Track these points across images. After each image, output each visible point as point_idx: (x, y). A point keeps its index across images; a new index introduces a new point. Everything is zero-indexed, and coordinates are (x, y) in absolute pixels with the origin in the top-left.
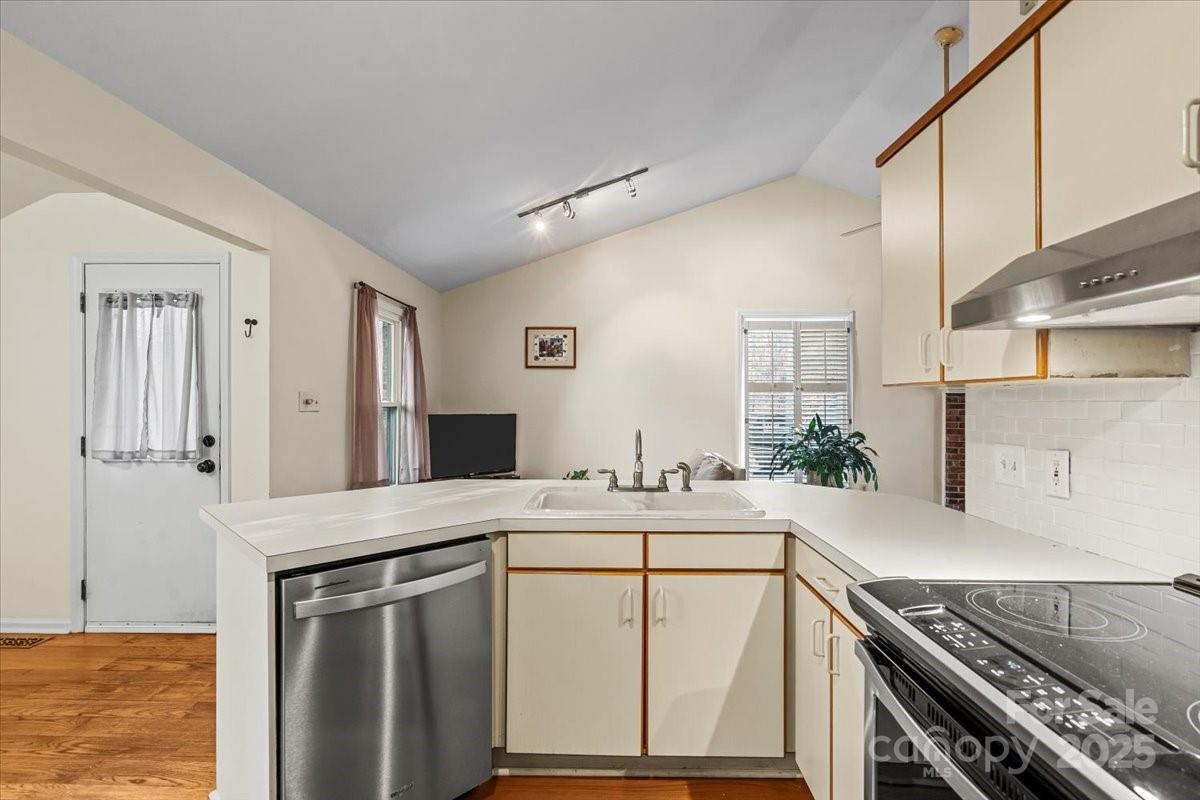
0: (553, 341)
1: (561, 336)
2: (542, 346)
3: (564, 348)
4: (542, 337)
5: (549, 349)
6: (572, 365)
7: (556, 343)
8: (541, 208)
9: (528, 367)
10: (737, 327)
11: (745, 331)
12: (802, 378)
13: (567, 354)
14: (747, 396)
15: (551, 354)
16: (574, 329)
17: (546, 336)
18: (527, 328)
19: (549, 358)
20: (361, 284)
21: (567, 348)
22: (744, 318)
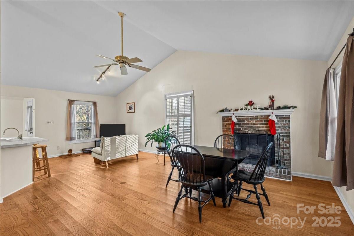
1: (132, 105)
2: (129, 108)
7: (131, 107)
8: (99, 78)
9: (127, 113)
10: (164, 99)
11: (166, 100)
12: (179, 113)
13: (133, 109)
14: (166, 119)
15: (131, 110)
16: (134, 103)
17: (130, 105)
18: (127, 104)
19: (130, 110)
20: (69, 100)
21: (133, 108)
22: (166, 96)
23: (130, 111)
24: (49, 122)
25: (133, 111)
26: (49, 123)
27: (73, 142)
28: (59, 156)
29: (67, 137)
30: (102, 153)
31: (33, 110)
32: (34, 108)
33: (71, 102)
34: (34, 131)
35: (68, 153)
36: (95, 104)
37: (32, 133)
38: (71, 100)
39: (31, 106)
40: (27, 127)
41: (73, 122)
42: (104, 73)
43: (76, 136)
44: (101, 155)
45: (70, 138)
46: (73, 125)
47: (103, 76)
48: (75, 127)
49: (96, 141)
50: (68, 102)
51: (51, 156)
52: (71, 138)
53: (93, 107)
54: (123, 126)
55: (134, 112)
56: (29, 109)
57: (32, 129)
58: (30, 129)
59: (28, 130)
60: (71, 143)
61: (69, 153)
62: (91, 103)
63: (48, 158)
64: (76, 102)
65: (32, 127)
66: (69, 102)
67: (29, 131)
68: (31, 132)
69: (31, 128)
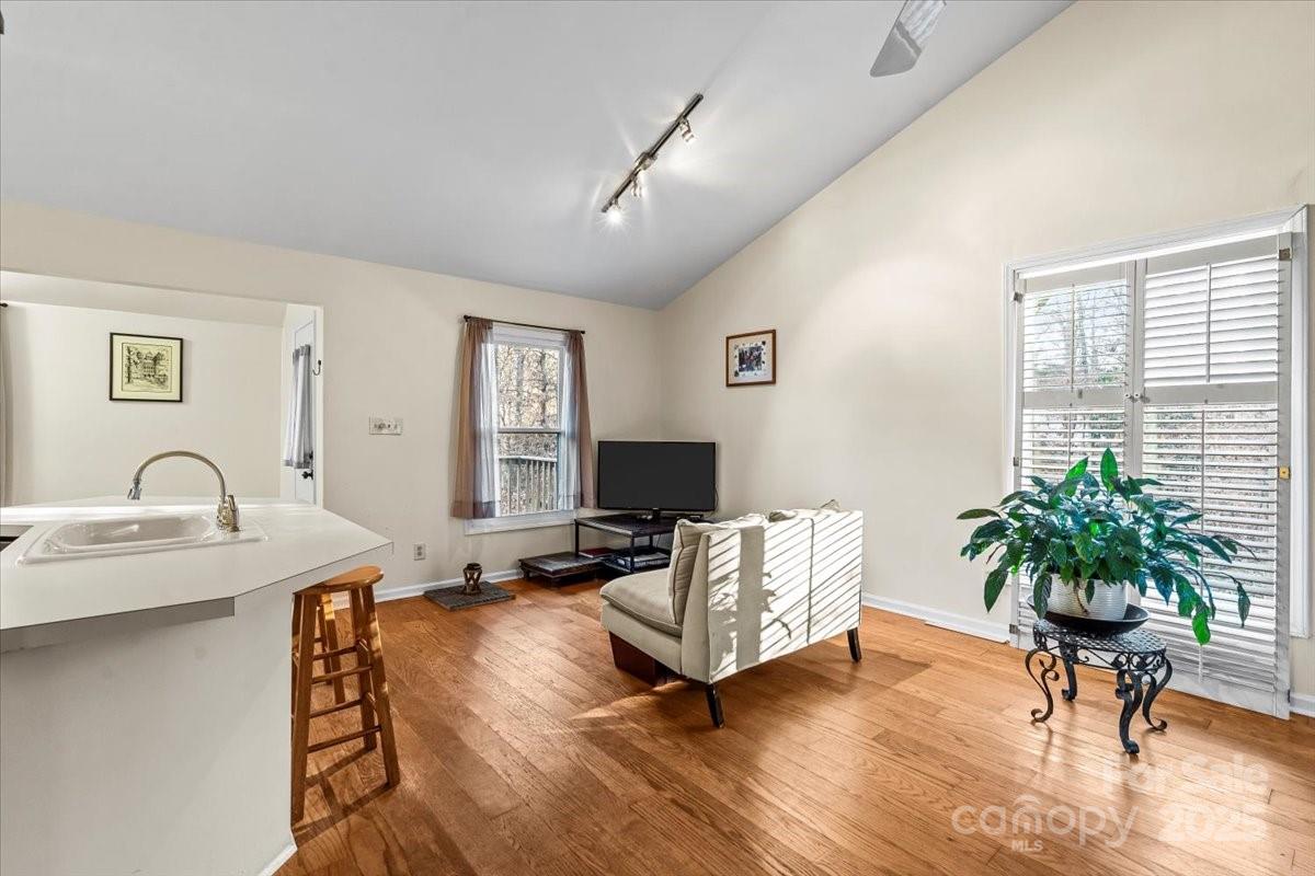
0: (752, 350)
1: (760, 344)
2: (742, 358)
3: (763, 359)
4: (741, 346)
5: (749, 360)
6: (770, 379)
7: (756, 353)
8: (617, 195)
9: (728, 385)
10: (1003, 292)
11: (1018, 297)
12: (1147, 376)
13: (767, 366)
14: (1020, 416)
15: (750, 368)
16: (774, 332)
17: (747, 344)
18: (728, 338)
19: (747, 373)
20: (466, 318)
21: (766, 357)
22: (1015, 274)
23: (747, 376)
24: (381, 427)
25: (763, 373)
26: (385, 431)
27: (484, 525)
28: (421, 593)
29: (456, 502)
30: (680, 622)
31: (314, 365)
32: (318, 354)
33: (476, 329)
34: (318, 464)
35: (461, 580)
36: (575, 339)
37: (309, 478)
38: (477, 319)
39: (309, 348)
40: (290, 447)
41: (483, 425)
42: (651, 155)
43: (498, 497)
44: (677, 636)
45: (469, 507)
46: (485, 446)
47: (642, 176)
48: (494, 454)
49: (578, 524)
50: (462, 332)
51: (387, 595)
52: (474, 505)
53: (566, 355)
54: (705, 454)
55: (773, 382)
56: (301, 358)
57: (311, 457)
58: (302, 460)
59: (295, 459)
60: (472, 532)
61: (468, 580)
62: (560, 337)
63: (376, 601)
64: (496, 328)
65: (311, 448)
66: (470, 327)
67: (299, 466)
68: (309, 471)
69: (308, 451)
